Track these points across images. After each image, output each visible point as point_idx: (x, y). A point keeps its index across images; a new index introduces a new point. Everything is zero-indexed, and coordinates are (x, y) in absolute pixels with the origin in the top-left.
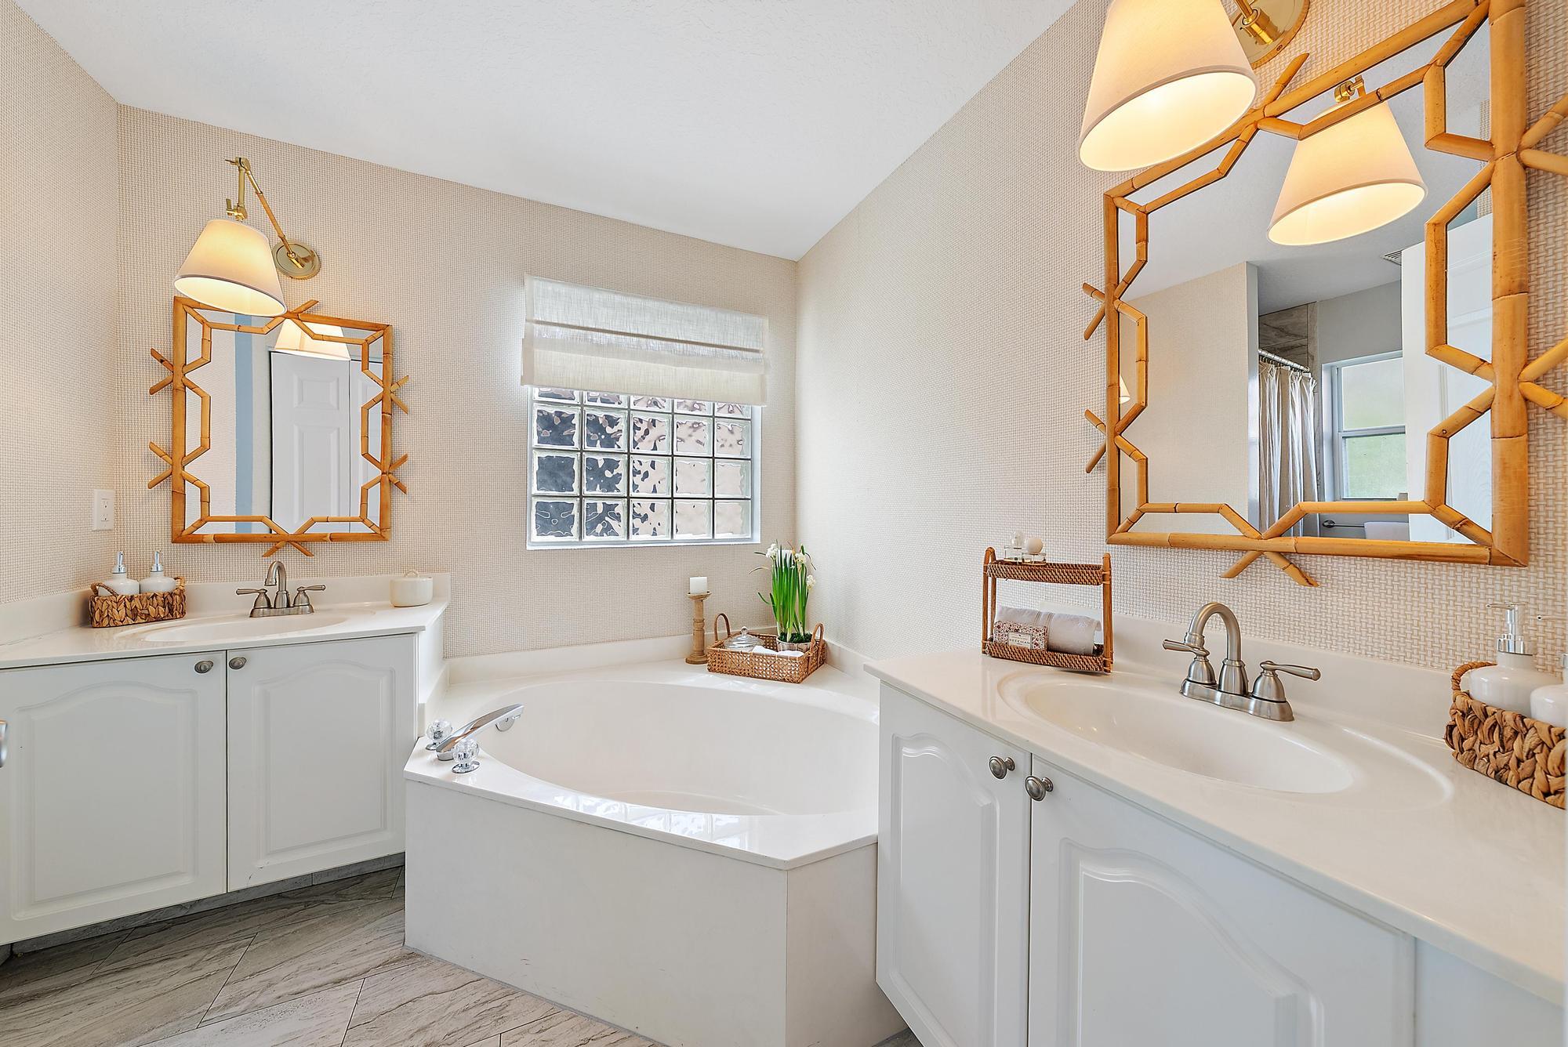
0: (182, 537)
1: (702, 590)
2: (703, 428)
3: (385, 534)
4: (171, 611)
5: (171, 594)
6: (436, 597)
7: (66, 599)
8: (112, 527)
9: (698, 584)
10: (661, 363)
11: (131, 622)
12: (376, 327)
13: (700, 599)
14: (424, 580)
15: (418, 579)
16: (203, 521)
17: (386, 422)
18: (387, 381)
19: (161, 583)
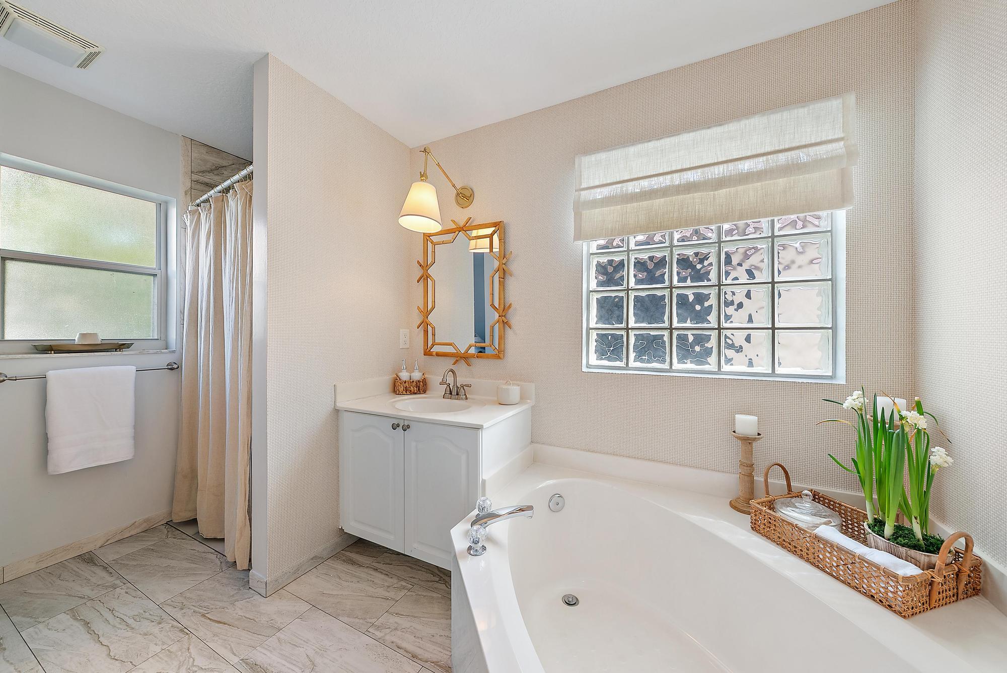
0: (428, 353)
1: (751, 431)
2: (762, 251)
3: (501, 356)
4: (419, 390)
5: (419, 381)
6: (523, 398)
7: (387, 379)
8: (409, 347)
9: (746, 423)
10: (696, 192)
11: (405, 393)
12: (495, 225)
13: (748, 441)
14: (515, 387)
15: (509, 387)
16: (433, 345)
17: (502, 284)
18: (501, 257)
19: (417, 376)
